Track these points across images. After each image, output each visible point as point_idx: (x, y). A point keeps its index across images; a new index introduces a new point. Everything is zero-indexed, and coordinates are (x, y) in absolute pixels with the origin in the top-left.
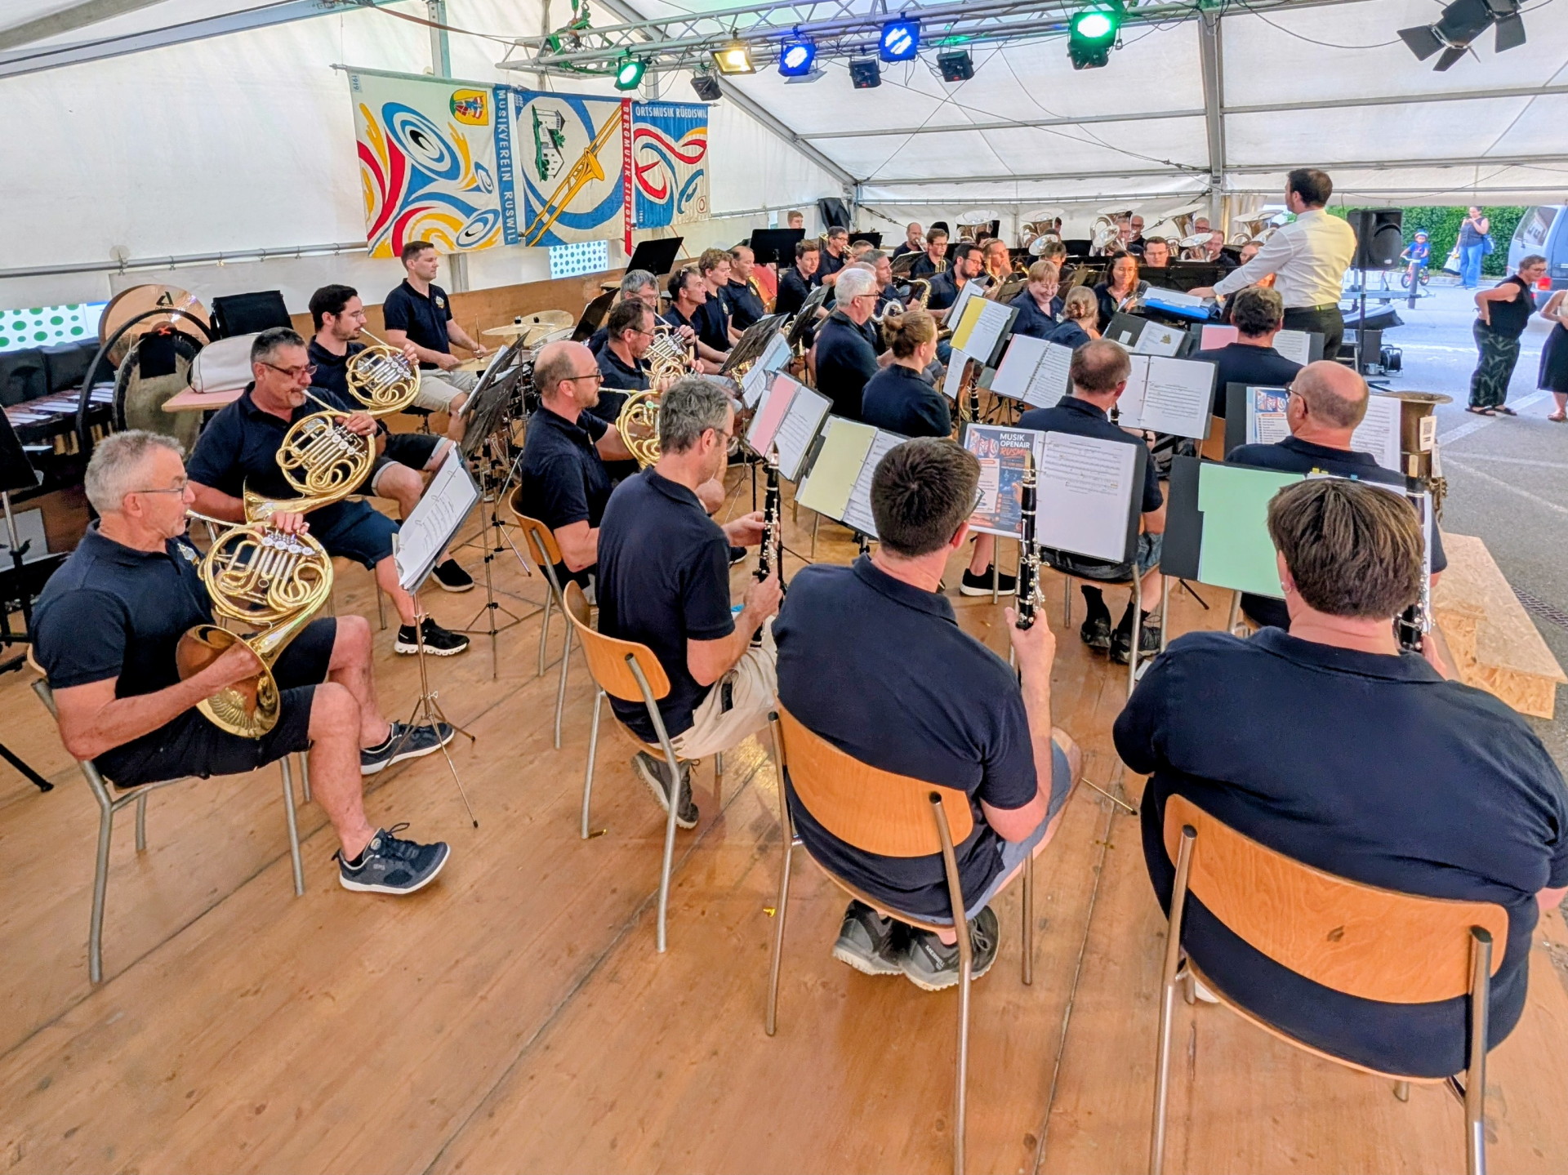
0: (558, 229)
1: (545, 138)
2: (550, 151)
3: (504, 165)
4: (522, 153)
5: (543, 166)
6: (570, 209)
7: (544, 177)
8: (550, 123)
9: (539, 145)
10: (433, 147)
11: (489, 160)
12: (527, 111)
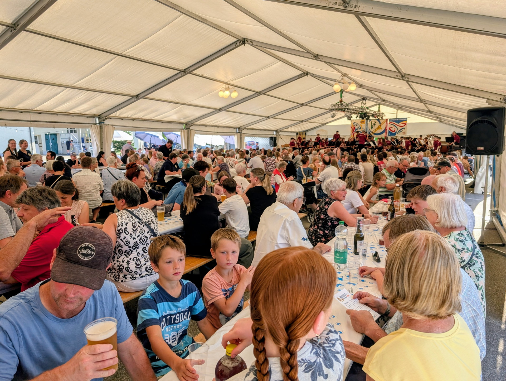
0: (373, 135)
1: (373, 124)
2: (373, 126)
3: (366, 127)
4: (369, 126)
5: (372, 128)
6: (375, 133)
7: (372, 129)
8: (374, 123)
9: (372, 125)
10: (358, 126)
11: (365, 127)
12: (370, 121)
